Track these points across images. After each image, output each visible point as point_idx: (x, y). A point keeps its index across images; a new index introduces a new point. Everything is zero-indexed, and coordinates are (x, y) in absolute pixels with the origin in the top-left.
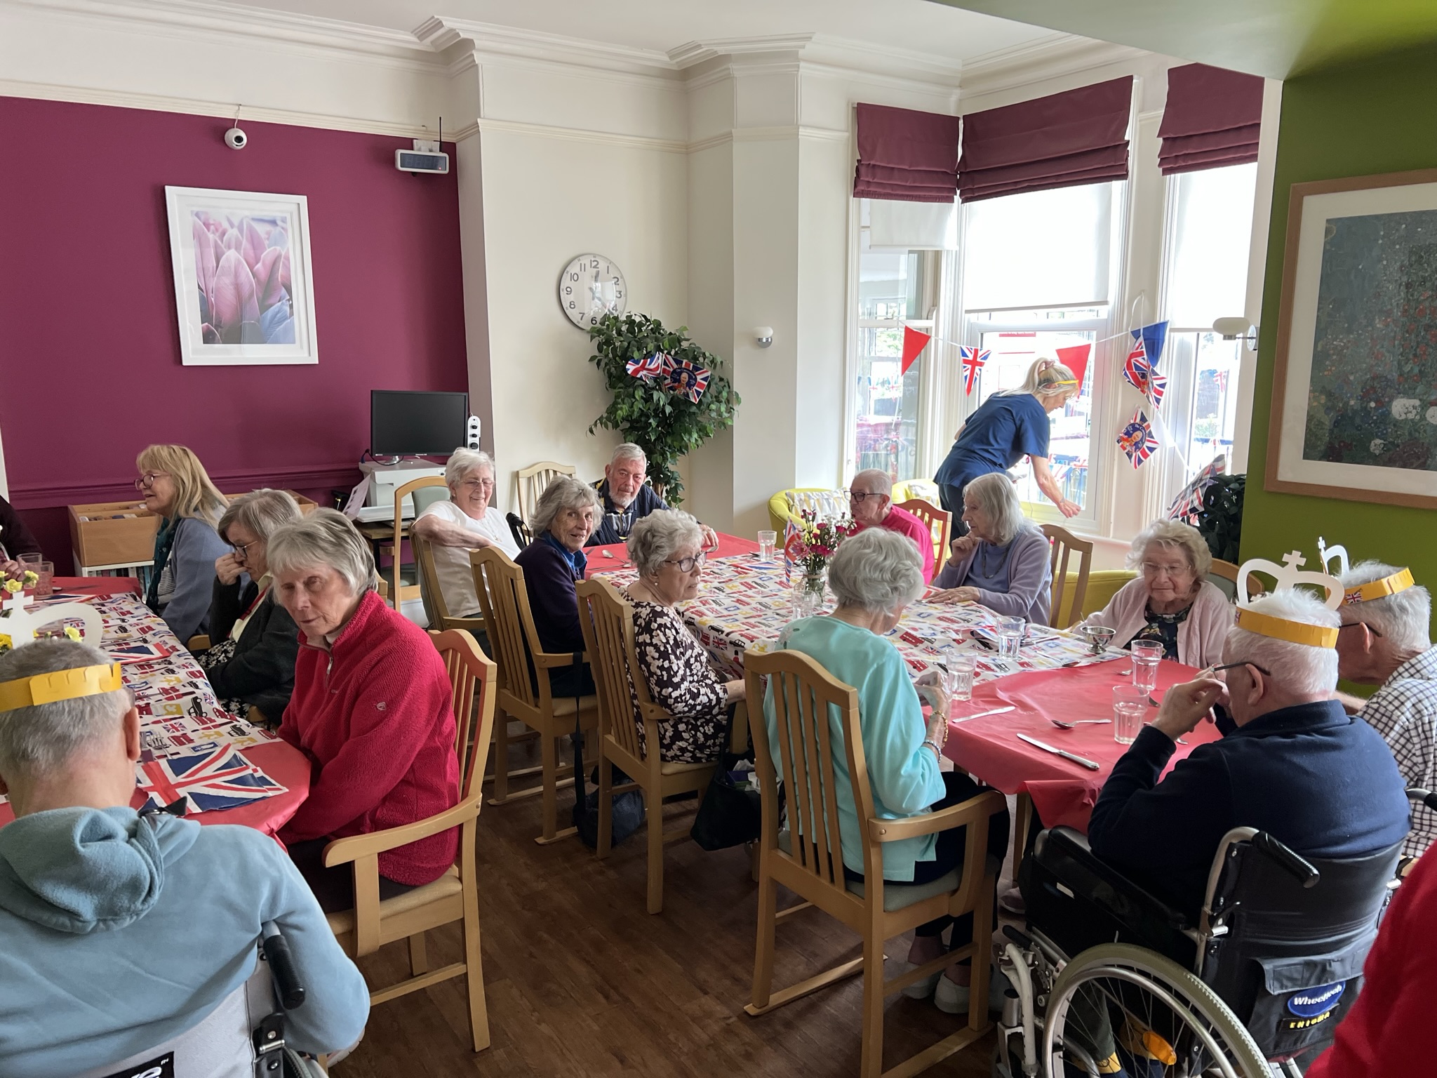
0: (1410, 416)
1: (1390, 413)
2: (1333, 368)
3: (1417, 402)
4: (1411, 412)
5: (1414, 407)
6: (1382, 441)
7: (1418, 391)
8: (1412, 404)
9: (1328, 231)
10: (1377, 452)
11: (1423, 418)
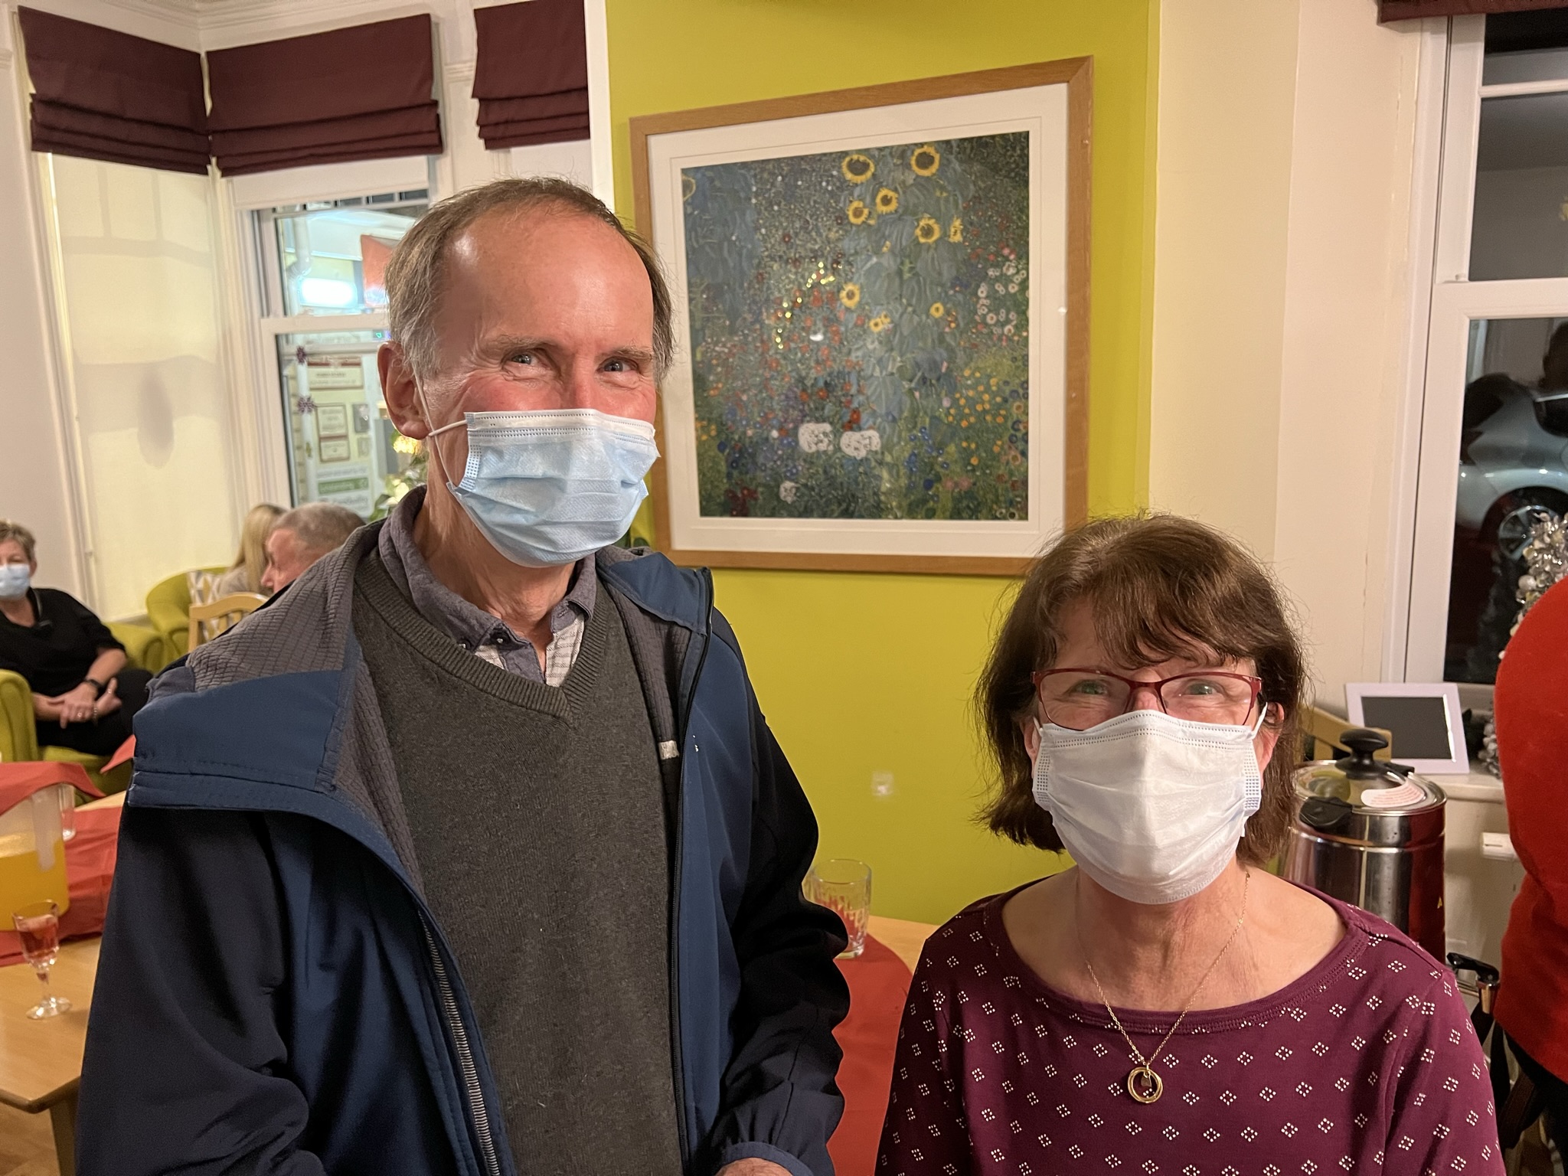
0: (823, 447)
1: (797, 443)
2: (720, 385)
3: (827, 427)
4: (821, 441)
5: (825, 434)
6: (793, 484)
7: (826, 411)
8: (822, 430)
9: (686, 186)
10: (789, 500)
11: (838, 449)
